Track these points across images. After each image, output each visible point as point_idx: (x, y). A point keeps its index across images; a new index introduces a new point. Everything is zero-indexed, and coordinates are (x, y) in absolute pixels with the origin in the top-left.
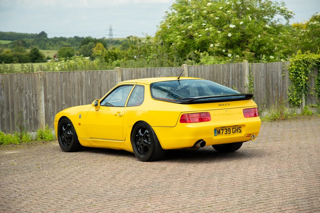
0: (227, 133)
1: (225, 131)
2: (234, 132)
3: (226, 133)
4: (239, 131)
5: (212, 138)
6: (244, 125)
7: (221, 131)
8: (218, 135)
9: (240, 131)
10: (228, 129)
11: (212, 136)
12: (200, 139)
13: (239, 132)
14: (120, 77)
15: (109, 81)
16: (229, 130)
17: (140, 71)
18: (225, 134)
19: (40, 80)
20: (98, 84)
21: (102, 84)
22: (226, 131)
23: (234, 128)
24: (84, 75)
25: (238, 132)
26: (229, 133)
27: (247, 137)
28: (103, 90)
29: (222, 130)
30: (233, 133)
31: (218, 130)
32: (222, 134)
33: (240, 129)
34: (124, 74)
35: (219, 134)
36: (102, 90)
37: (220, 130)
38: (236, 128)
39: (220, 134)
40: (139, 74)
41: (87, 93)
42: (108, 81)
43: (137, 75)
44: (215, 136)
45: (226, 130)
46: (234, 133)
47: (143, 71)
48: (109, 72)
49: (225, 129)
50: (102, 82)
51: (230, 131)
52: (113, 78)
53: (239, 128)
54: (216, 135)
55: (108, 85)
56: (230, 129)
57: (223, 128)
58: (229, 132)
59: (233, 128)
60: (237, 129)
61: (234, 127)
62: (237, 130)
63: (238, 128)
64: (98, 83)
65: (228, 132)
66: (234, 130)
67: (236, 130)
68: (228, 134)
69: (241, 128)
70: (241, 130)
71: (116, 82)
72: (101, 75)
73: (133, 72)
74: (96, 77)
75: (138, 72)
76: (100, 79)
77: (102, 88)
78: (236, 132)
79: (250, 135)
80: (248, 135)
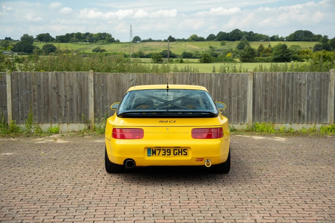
0: (165, 155)
1: (162, 152)
2: (175, 154)
3: (164, 154)
4: (183, 153)
5: (143, 158)
6: (189, 148)
7: (157, 152)
8: (153, 155)
9: (185, 154)
10: (167, 150)
11: (142, 156)
12: (128, 158)
13: (184, 155)
14: (251, 79)
15: (240, 83)
16: (169, 151)
17: (276, 75)
18: (163, 155)
19: (170, 79)
20: (228, 86)
21: (232, 85)
22: (164, 152)
23: (176, 150)
24: (214, 77)
25: (182, 155)
26: (168, 155)
27: (196, 161)
28: (233, 91)
29: (159, 151)
30: (174, 154)
31: (153, 150)
32: (158, 155)
33: (185, 151)
34: (257, 77)
35: (154, 155)
36: (232, 91)
37: (155, 150)
38: (179, 150)
39: (156, 155)
40: (274, 78)
41: (216, 93)
42: (238, 83)
43: (272, 78)
44: (148, 156)
45: (164, 151)
46: (176, 155)
47: (280, 75)
48: (240, 75)
49: (163, 150)
50: (232, 83)
51: (170, 152)
52: (244, 80)
53: (184, 150)
54: (150, 156)
55: (238, 87)
56: (170, 150)
57: (159, 149)
58: (169, 154)
59: (174, 150)
60: (180, 151)
61: (175, 148)
62: (180, 152)
63: (182, 150)
64: (228, 84)
65: (167, 153)
66: (176, 151)
67: (179, 152)
69: (186, 150)
70: (187, 153)
71: (247, 84)
72: (232, 78)
73: (267, 75)
74: (226, 79)
75: (273, 75)
76: (230, 81)
77: (232, 89)
78: (179, 155)
79: (201, 159)
80: (198, 160)
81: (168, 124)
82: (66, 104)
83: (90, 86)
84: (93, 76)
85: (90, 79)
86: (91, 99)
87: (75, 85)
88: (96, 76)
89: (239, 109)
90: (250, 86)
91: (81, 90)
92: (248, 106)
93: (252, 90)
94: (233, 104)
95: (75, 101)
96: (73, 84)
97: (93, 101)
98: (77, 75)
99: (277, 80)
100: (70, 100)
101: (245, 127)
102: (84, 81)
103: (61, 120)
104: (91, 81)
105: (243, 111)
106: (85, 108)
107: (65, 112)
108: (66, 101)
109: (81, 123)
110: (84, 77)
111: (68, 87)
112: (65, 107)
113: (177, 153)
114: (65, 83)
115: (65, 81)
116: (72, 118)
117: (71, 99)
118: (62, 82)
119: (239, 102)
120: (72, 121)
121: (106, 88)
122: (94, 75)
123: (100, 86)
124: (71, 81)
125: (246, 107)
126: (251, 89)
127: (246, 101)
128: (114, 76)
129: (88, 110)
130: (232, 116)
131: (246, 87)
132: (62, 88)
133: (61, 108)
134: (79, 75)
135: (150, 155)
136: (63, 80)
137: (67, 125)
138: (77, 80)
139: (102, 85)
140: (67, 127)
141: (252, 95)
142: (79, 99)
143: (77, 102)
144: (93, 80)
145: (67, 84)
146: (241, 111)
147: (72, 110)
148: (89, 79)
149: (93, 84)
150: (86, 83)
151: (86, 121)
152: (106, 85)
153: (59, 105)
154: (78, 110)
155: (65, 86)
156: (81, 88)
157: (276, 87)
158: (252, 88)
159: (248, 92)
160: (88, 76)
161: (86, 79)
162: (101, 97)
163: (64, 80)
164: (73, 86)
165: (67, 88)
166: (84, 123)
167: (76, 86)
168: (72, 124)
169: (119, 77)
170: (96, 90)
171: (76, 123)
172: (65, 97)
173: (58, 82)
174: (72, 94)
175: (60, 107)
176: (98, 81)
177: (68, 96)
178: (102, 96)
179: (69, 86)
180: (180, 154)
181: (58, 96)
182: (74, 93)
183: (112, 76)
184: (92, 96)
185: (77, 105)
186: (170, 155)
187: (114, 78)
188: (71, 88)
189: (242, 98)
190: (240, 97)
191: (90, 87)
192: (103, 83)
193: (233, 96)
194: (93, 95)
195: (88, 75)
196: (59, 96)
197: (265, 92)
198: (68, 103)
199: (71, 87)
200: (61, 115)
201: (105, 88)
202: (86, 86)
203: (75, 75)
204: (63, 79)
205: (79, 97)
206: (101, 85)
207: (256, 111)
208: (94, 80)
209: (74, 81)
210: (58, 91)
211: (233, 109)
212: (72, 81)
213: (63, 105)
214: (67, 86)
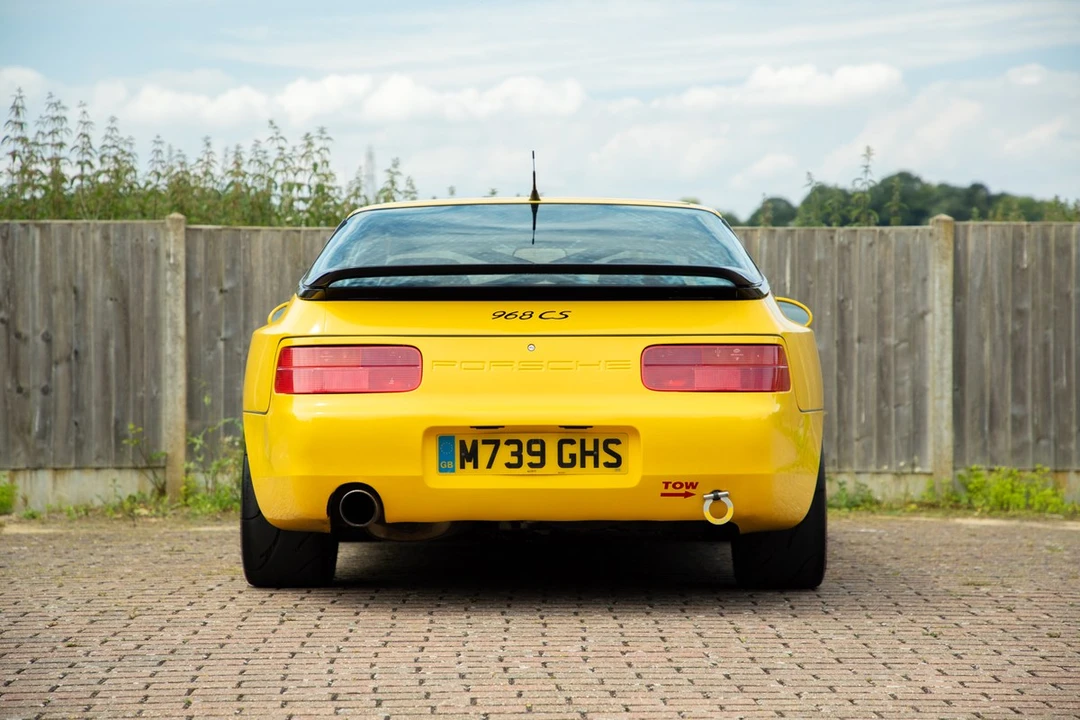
0: (519, 465)
1: (505, 453)
2: (567, 460)
3: (515, 460)
4: (604, 457)
5: (419, 480)
6: (631, 431)
7: (484, 453)
8: (462, 466)
9: (613, 460)
10: (530, 443)
11: (416, 472)
12: (349, 481)
13: (608, 465)
14: (944, 258)
15: (890, 277)
16: (536, 448)
17: (1068, 236)
18: (509, 465)
20: (833, 289)
21: (851, 286)
22: (513, 454)
23: (572, 442)
24: (765, 248)
25: (596, 464)
26: (531, 465)
27: (663, 495)
28: (856, 315)
29: (492, 446)
30: (561, 464)
31: (463, 443)
32: (489, 466)
33: (612, 447)
34: (971, 246)
35: (469, 465)
36: (852, 312)
37: (475, 443)
38: (583, 442)
39: (476, 466)
40: (1057, 248)
42: (881, 275)
43: (1046, 252)
44: (441, 470)
45: (514, 448)
46: (572, 465)
48: (892, 235)
49: (508, 443)
50: (850, 278)
51: (542, 454)
52: (908, 261)
53: (607, 442)
54: (453, 470)
55: (881, 295)
56: (543, 444)
57: (493, 436)
58: (537, 460)
59: (561, 443)
60: (589, 447)
61: (569, 434)
62: (590, 453)
63: (596, 442)
64: (832, 282)
65: (527, 458)
66: (568, 449)
67: (584, 453)
68: (525, 468)
69: (618, 442)
70: (618, 458)
71: (925, 280)
72: (849, 250)
73: (1022, 237)
74: (822, 256)
75: (1052, 237)
76: (844, 266)
77: (853, 306)
78: (583, 465)
79: (686, 489)
80: (671, 490)
81: (534, 325)
82: (49, 379)
83: (169, 287)
84: (181, 238)
85: (168, 256)
86: (173, 351)
87: (95, 282)
88: (200, 242)
89: (888, 404)
90: (941, 287)
91: (123, 305)
92: (929, 385)
93: (948, 310)
94: (859, 375)
95: (93, 359)
96: (85, 281)
97: (181, 361)
98: (106, 238)
99: (1070, 263)
100: (69, 359)
101: (918, 488)
102: (141, 264)
103: (23, 455)
104: (175, 267)
105: (906, 411)
106: (140, 394)
107: (45, 414)
108: (51, 362)
109: (120, 468)
110: (138, 248)
111: (60, 294)
112: (46, 391)
113: (573, 456)
114: (46, 275)
115: (46, 267)
116: (80, 445)
117: (76, 353)
118: (32, 268)
119: (885, 369)
120: (78, 459)
121: (246, 299)
122: (187, 238)
123: (215, 290)
124: (76, 267)
125: (919, 394)
126: (943, 305)
127: (923, 360)
128: (284, 240)
129: (155, 403)
130: (855, 433)
131: (919, 293)
132: (33, 298)
133: (27, 395)
134: (114, 235)
135: (450, 465)
136: (37, 262)
137: (55, 480)
138: (107, 263)
139: (227, 285)
140: (54, 488)
141: (949, 333)
142: (112, 351)
143: (105, 366)
144: (181, 258)
145: (58, 277)
146: (897, 414)
147: (77, 404)
148: (163, 255)
149: (181, 277)
150: (148, 277)
151: (149, 461)
152: (246, 284)
153: (17, 382)
154: (107, 406)
155: (49, 290)
156: (125, 301)
157: (1068, 296)
158: (948, 300)
159: (929, 318)
160: (162, 240)
161: (151, 256)
162: (221, 345)
163: (42, 259)
164: (86, 287)
165: (57, 300)
166: (136, 468)
167: (99, 289)
168: (76, 474)
169: (308, 243)
170: (198, 306)
171: (98, 469)
172: (48, 340)
173: (13, 269)
174: (81, 326)
175: (20, 390)
176: (210, 264)
177: (60, 337)
178: (225, 340)
179: (65, 293)
180: (590, 460)
181: (13, 337)
182: (91, 323)
183: (277, 239)
184: (176, 336)
185: (106, 378)
186: (542, 464)
187: (284, 252)
188: (76, 299)
189: (904, 345)
190: (891, 341)
191: (167, 294)
192: (231, 273)
193: (855, 335)
194: (182, 331)
195: (158, 238)
196: (18, 335)
197: (1014, 319)
198: (60, 371)
199: (76, 291)
200: (24, 428)
201: (242, 296)
202: (147, 288)
203: (97, 236)
204: (37, 257)
205: (113, 342)
206: (220, 283)
207: (973, 411)
208: (188, 260)
209: (90, 267)
210: (14, 315)
211: (859, 400)
212: (80, 264)
213: (34, 379)
214: (55, 289)
